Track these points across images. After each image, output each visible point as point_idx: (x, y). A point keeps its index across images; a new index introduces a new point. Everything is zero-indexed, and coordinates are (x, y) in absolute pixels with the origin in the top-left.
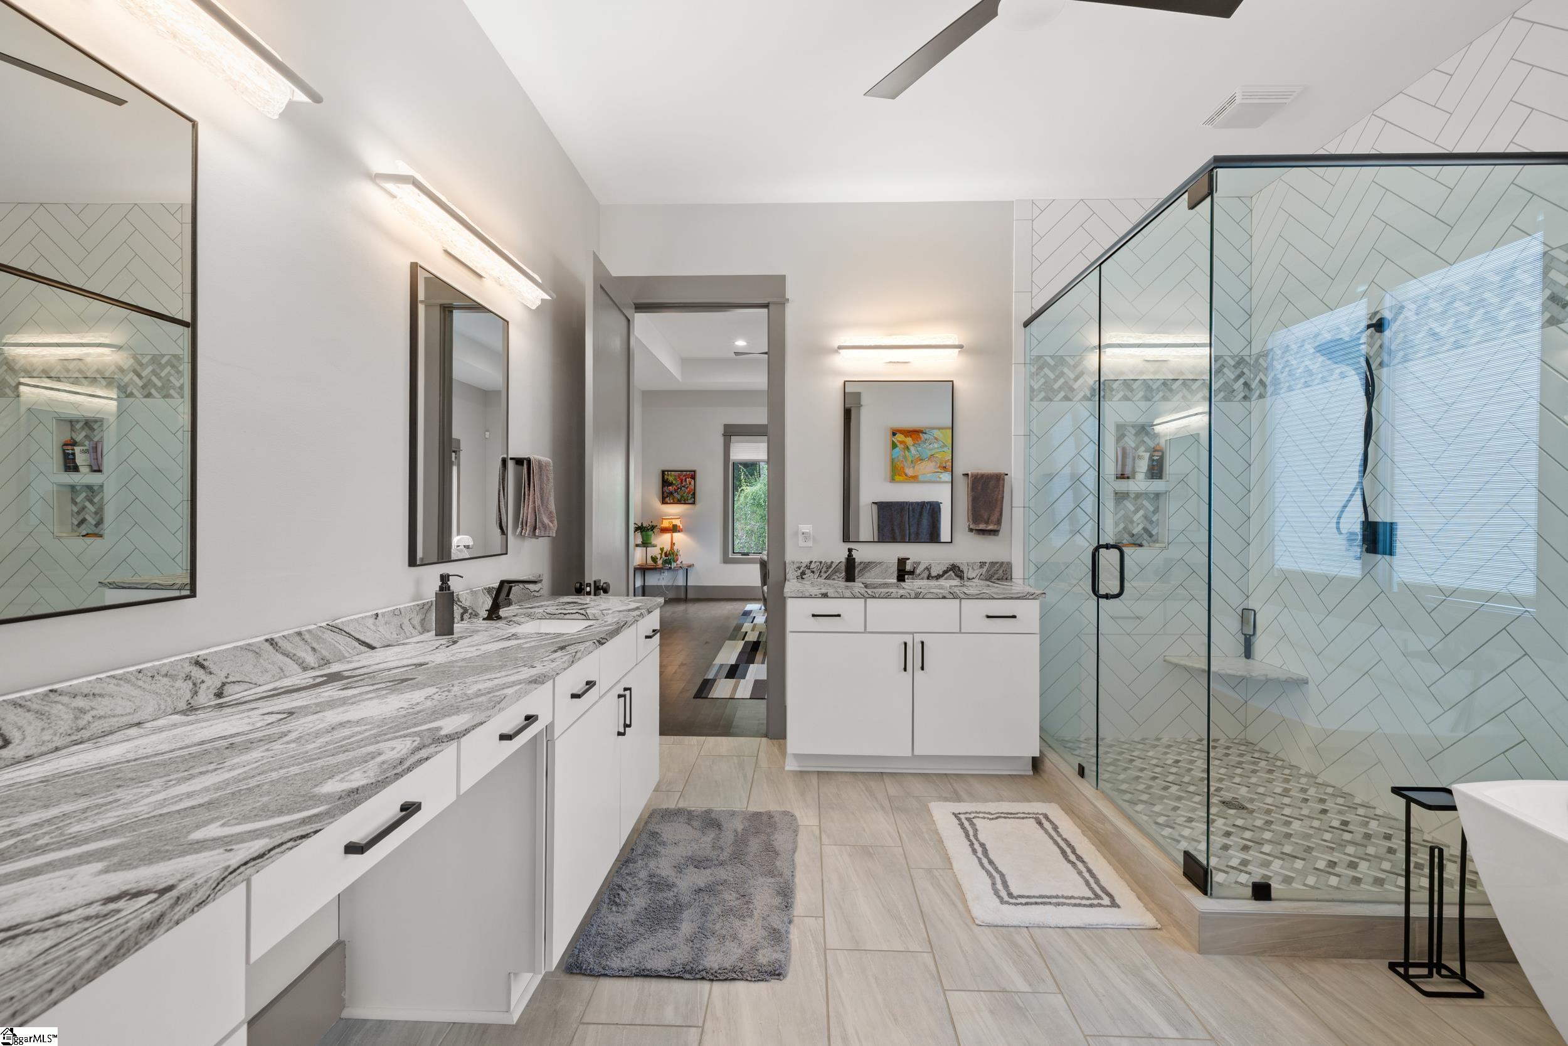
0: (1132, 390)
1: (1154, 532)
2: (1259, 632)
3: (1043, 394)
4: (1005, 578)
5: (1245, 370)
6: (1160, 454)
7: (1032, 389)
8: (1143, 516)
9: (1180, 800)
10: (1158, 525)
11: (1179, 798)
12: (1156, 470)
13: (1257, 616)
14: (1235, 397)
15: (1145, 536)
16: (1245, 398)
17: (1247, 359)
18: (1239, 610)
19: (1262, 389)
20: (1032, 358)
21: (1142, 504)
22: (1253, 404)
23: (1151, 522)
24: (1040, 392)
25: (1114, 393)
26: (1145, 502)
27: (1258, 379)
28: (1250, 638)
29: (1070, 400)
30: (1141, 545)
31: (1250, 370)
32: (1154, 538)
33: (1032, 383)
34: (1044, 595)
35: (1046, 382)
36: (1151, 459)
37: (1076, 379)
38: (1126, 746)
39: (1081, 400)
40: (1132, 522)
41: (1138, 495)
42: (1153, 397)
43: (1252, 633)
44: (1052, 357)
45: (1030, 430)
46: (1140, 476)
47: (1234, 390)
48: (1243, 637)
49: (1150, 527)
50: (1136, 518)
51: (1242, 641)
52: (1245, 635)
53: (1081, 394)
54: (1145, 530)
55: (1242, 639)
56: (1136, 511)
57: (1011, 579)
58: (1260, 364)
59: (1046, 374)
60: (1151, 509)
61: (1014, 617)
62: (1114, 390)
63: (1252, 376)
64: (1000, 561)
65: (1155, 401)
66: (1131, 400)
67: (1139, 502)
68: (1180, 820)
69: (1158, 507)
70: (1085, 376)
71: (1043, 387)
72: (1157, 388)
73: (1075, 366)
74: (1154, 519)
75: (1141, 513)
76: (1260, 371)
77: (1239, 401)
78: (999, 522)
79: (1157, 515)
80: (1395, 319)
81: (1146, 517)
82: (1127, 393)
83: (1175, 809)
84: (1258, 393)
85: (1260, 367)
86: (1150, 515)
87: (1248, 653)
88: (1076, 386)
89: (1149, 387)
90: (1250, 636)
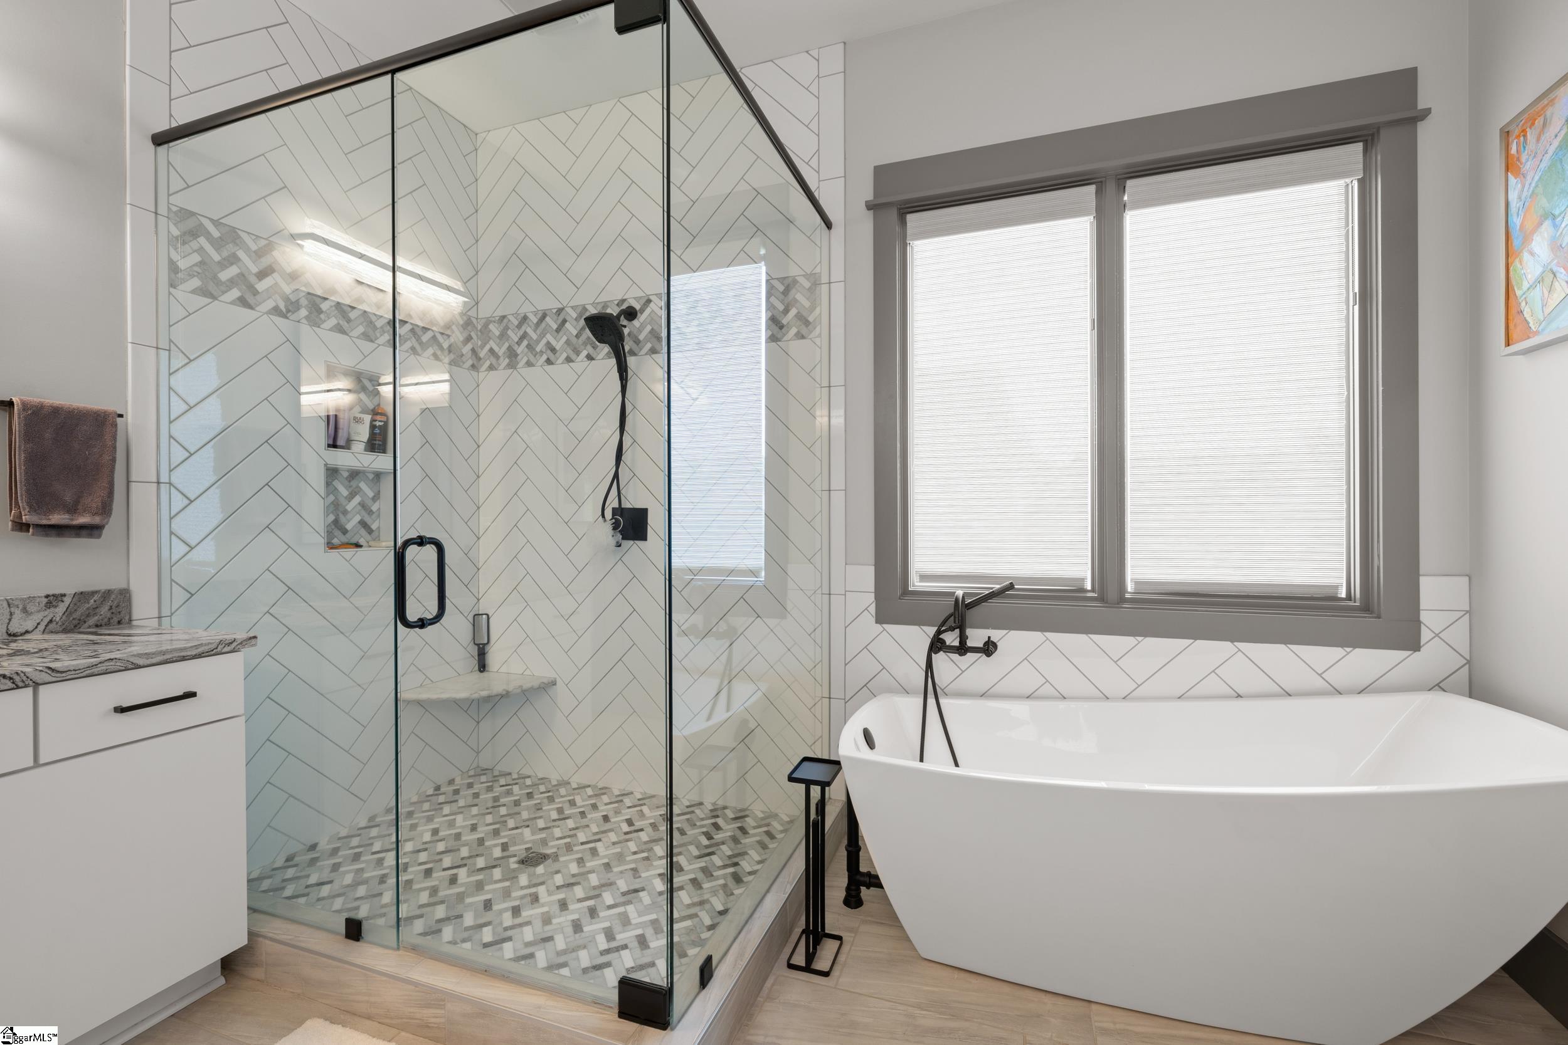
0: (349, 321)
1: (374, 527)
2: (493, 638)
3: (196, 283)
4: (116, 620)
5: (473, 334)
6: (384, 418)
7: (173, 268)
8: (359, 504)
9: (482, 889)
10: (379, 516)
11: (479, 886)
12: (379, 441)
13: (491, 620)
14: (464, 363)
15: (363, 532)
16: (473, 366)
17: (474, 321)
18: (471, 618)
19: (494, 361)
20: (174, 209)
21: (358, 487)
22: (482, 375)
23: (370, 512)
24: (192, 276)
25: (322, 316)
26: (363, 485)
27: (487, 347)
28: (483, 648)
29: (251, 307)
30: (358, 546)
31: (477, 335)
32: (375, 534)
33: (175, 256)
34: (253, 641)
35: (202, 263)
36: (373, 427)
37: (262, 275)
38: (355, 841)
39: (269, 312)
40: (345, 512)
41: (354, 474)
42: (377, 338)
43: (486, 642)
44: (216, 223)
45: (171, 341)
46: (359, 447)
47: (463, 355)
48: (476, 647)
49: (367, 519)
50: (351, 506)
51: (476, 654)
52: (478, 645)
53: (269, 304)
54: (364, 524)
55: (475, 651)
56: (352, 496)
57: (130, 620)
58: (490, 331)
59: (202, 248)
60: (371, 494)
61: (191, 695)
62: (322, 312)
63: (480, 343)
64: (103, 587)
65: (380, 345)
66: (348, 335)
67: (354, 483)
68: (508, 920)
69: (379, 491)
70: (275, 275)
71: (196, 269)
72: (382, 327)
73: (259, 254)
74: (374, 508)
75: (357, 499)
76: (490, 338)
77: (468, 369)
78: (106, 509)
79: (377, 503)
80: (642, 311)
81: (363, 505)
82: (341, 322)
83: (488, 905)
84: (488, 363)
85: (490, 335)
86: (369, 502)
87: (482, 667)
88: (261, 286)
89: (371, 322)
90: (484, 645)
